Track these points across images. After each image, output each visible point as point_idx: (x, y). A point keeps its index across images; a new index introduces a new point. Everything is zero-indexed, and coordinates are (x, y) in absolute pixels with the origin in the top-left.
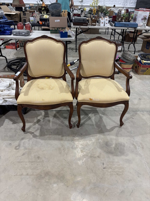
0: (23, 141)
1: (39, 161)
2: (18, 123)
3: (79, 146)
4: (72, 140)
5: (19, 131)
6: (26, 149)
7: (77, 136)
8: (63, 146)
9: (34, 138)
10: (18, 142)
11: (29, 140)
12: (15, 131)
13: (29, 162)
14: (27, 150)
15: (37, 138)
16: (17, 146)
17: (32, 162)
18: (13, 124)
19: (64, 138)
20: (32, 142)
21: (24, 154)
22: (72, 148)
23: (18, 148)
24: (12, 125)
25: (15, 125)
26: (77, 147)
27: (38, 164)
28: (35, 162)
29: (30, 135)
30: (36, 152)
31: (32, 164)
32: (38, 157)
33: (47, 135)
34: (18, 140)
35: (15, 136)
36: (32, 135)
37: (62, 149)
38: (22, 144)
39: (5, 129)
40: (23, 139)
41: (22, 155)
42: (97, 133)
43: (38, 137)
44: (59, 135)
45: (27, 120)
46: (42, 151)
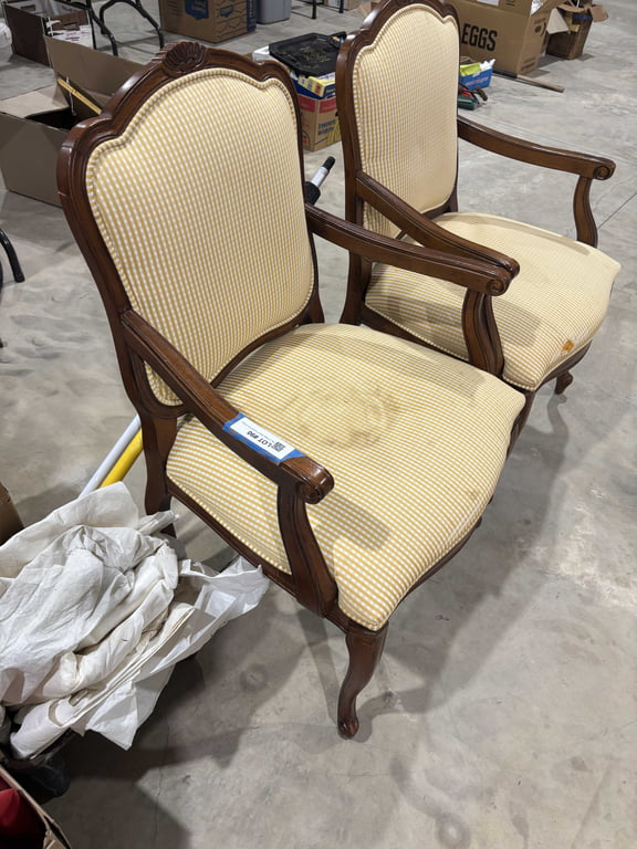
0: (417, 776)
1: (599, 775)
2: (240, 732)
3: (587, 571)
4: (543, 573)
5: (321, 758)
6: (491, 792)
7: (530, 543)
8: (555, 626)
9: (431, 715)
10: (406, 808)
11: (432, 747)
12: (305, 780)
13: (584, 823)
14: (501, 797)
15: (441, 702)
16: (434, 829)
17: (593, 808)
18: (225, 764)
19: (509, 591)
20: (458, 737)
21: (520, 825)
22: (588, 601)
23: (452, 832)
24: (230, 771)
25: (246, 751)
26: (588, 582)
27: (620, 791)
28: (597, 796)
29: (390, 717)
30: (535, 756)
31: (608, 817)
32: (578, 764)
33: (445, 645)
34: (395, 800)
35: (348, 800)
36: (399, 706)
37: (573, 640)
38: (440, 797)
39: (232, 830)
40: (399, 772)
41: (521, 837)
42: (553, 477)
43: (437, 693)
44: (479, 597)
45: (257, 668)
46: (547, 727)
